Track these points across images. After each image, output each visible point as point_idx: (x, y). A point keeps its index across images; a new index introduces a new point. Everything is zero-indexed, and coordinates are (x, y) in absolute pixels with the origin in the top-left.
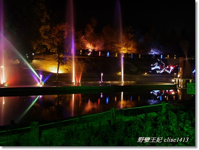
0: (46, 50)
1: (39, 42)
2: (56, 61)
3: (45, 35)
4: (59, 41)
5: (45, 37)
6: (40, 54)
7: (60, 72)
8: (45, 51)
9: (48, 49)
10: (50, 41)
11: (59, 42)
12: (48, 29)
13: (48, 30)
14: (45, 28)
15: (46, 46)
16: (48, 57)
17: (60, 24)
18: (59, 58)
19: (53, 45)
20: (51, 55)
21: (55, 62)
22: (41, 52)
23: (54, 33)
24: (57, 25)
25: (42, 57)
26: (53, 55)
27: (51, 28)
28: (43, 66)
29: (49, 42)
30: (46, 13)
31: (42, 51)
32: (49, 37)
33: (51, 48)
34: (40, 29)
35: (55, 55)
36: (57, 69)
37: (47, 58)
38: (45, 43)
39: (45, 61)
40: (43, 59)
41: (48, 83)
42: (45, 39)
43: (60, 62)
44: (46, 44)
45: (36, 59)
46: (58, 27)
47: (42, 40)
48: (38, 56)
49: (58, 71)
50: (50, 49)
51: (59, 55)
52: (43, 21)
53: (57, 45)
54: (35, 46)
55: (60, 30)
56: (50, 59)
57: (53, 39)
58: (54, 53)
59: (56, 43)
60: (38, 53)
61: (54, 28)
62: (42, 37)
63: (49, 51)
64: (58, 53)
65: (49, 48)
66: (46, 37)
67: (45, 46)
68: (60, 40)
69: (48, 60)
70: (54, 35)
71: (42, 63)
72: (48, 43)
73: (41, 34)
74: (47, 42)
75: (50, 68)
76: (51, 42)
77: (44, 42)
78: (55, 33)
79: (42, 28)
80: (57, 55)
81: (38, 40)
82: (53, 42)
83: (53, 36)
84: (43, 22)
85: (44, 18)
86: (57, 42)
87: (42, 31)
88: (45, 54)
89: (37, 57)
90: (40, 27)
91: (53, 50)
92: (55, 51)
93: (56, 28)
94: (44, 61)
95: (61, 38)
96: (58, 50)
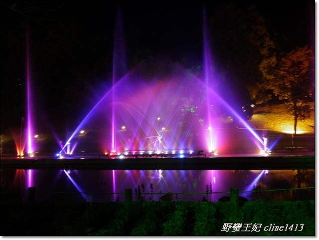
0: (272, 97)
1: (260, 86)
2: (291, 113)
3: (269, 73)
4: (293, 80)
5: (269, 77)
6: (263, 105)
7: (299, 132)
8: (271, 99)
9: (276, 95)
10: (278, 81)
11: (294, 82)
12: (273, 63)
13: (273, 65)
14: (269, 63)
15: (273, 90)
16: (278, 108)
17: (293, 51)
18: (295, 108)
19: (283, 88)
20: (282, 105)
21: (289, 116)
22: (265, 101)
23: (283, 67)
24: (288, 54)
25: (266, 109)
26: (286, 103)
27: (278, 60)
28: (269, 124)
29: (277, 84)
30: (268, 39)
31: (267, 100)
32: (275, 75)
33: (281, 93)
34: (260, 66)
35: (288, 103)
36: (293, 127)
37: (275, 110)
38: (271, 86)
39: (272, 116)
40: (269, 113)
41: (278, 151)
42: (268, 81)
43: (298, 115)
44: (271, 88)
45: (258, 113)
46: (291, 57)
47: (265, 83)
48: (259, 107)
49: (295, 130)
50: (278, 96)
51: (295, 104)
52: (264, 52)
53: (289, 86)
54: (255, 93)
55: (294, 61)
56: (280, 110)
57: (283, 77)
58: (287, 101)
59: (288, 84)
60: (260, 103)
61: (283, 59)
62: (264, 78)
63: (278, 99)
64: (293, 100)
65: (276, 93)
66: (272, 77)
67: (271, 91)
68: (295, 77)
69: (278, 113)
70: (284, 71)
71: (266, 119)
72: (275, 86)
73: (261, 73)
74: (273, 85)
75: (281, 126)
76: (279, 83)
77: (269, 85)
78: (286, 67)
79: (265, 63)
80: (292, 103)
81: (257, 84)
82: (284, 83)
83: (282, 73)
84: (264, 55)
85: (265, 47)
86: (290, 81)
87: (264, 67)
88: (272, 103)
89: (259, 110)
90: (260, 63)
91: (285, 96)
92: (288, 97)
93: (286, 58)
94: (271, 114)
95: (297, 75)
96: (292, 95)
